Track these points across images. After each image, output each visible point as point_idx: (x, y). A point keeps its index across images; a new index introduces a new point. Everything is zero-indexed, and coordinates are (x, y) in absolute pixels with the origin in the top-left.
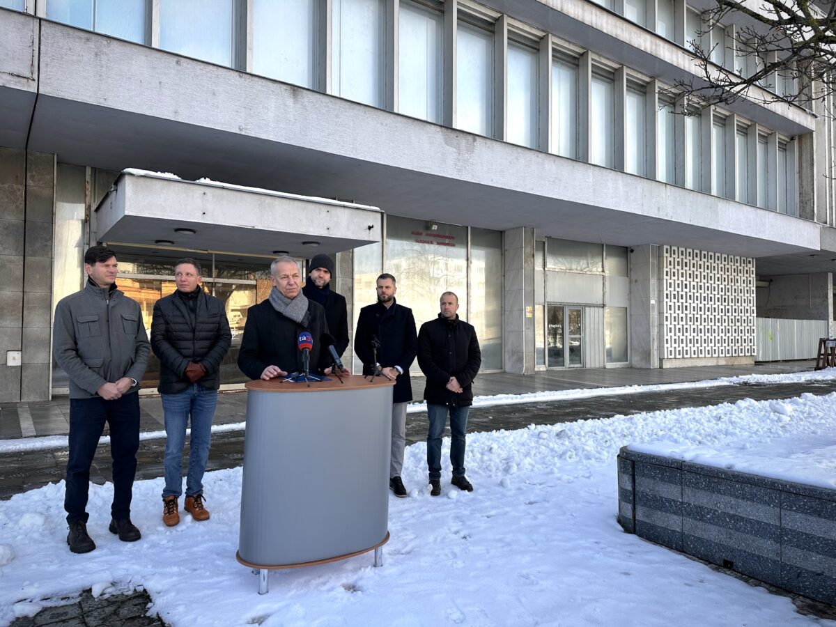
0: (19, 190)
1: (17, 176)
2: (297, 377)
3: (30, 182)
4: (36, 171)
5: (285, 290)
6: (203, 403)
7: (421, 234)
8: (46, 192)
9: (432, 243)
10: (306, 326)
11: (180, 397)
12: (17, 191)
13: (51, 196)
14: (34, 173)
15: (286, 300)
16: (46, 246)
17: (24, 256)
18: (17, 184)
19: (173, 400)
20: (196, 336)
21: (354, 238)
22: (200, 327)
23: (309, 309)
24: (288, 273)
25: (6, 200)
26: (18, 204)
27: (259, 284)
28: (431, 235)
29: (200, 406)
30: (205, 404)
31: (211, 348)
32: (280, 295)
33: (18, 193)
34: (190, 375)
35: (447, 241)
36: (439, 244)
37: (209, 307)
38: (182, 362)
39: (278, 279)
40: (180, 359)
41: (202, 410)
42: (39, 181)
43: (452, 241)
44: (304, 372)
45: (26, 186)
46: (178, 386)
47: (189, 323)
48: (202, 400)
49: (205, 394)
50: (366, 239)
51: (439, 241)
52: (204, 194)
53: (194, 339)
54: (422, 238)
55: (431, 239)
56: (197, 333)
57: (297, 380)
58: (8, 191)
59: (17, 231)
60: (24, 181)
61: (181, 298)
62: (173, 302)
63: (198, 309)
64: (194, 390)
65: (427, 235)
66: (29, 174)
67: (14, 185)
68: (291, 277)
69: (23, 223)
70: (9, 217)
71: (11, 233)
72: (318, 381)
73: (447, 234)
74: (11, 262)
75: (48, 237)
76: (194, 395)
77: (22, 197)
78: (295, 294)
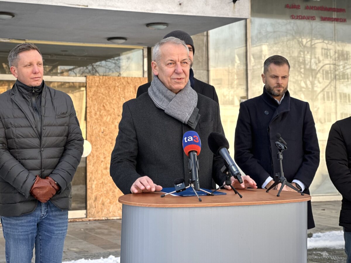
2: (183, 190)
5: (169, 79)
6: (52, 227)
7: (298, 7)
9: (313, 18)
10: (194, 127)
11: (24, 220)
15: (169, 93)
19: (17, 224)
20: (43, 142)
21: (215, 16)
22: (47, 130)
23: (198, 106)
24: (175, 58)
27: (89, 82)
28: (312, 8)
29: (48, 231)
30: (55, 228)
31: (61, 157)
32: (162, 87)
34: (39, 193)
35: (335, 15)
36: (323, 19)
37: (55, 105)
38: (27, 177)
39: (163, 65)
40: (24, 174)
41: (51, 238)
43: (341, 15)
44: (193, 182)
46: (23, 207)
47: (34, 127)
48: (50, 224)
49: (55, 216)
50: (230, 15)
51: (324, 16)
53: (40, 146)
54: (299, 12)
55: (313, 13)
56: (44, 139)
57: (182, 193)
61: (21, 93)
62: (12, 101)
63: (43, 108)
64: (42, 212)
65: (307, 8)
68: (179, 63)
72: (209, 195)
73: (334, 6)
76: (41, 217)
78: (182, 86)
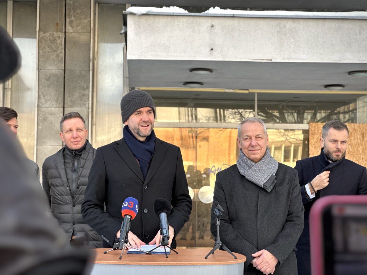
0: (59, 38)
1: (57, 24)
3: (69, 29)
4: (74, 16)
8: (83, 38)
12: (57, 38)
13: (89, 42)
14: (73, 18)
16: (84, 95)
17: (64, 108)
18: (57, 32)
24: (250, 134)
25: (48, 50)
26: (58, 52)
27: (312, 129)
33: (59, 41)
39: (242, 140)
42: (78, 26)
45: (65, 33)
52: (212, 26)
58: (50, 39)
59: (57, 82)
60: (64, 27)
66: (68, 20)
67: (55, 33)
69: (63, 72)
70: (50, 68)
71: (52, 84)
74: (52, 114)
75: (85, 86)
77: (62, 44)
